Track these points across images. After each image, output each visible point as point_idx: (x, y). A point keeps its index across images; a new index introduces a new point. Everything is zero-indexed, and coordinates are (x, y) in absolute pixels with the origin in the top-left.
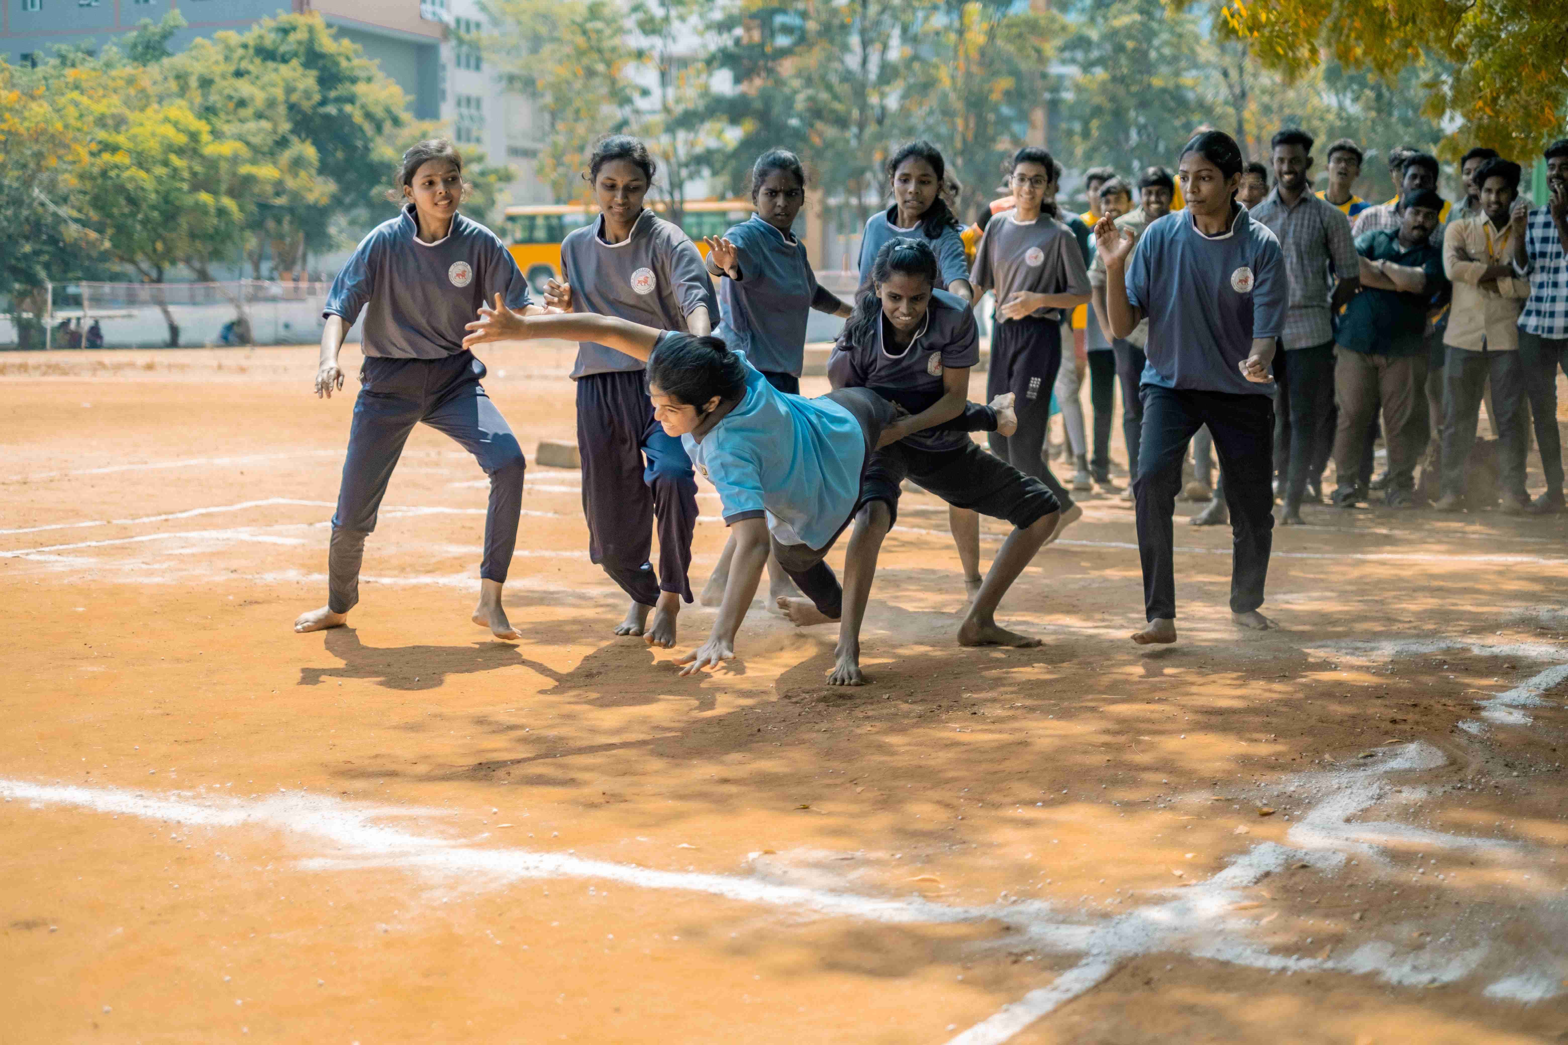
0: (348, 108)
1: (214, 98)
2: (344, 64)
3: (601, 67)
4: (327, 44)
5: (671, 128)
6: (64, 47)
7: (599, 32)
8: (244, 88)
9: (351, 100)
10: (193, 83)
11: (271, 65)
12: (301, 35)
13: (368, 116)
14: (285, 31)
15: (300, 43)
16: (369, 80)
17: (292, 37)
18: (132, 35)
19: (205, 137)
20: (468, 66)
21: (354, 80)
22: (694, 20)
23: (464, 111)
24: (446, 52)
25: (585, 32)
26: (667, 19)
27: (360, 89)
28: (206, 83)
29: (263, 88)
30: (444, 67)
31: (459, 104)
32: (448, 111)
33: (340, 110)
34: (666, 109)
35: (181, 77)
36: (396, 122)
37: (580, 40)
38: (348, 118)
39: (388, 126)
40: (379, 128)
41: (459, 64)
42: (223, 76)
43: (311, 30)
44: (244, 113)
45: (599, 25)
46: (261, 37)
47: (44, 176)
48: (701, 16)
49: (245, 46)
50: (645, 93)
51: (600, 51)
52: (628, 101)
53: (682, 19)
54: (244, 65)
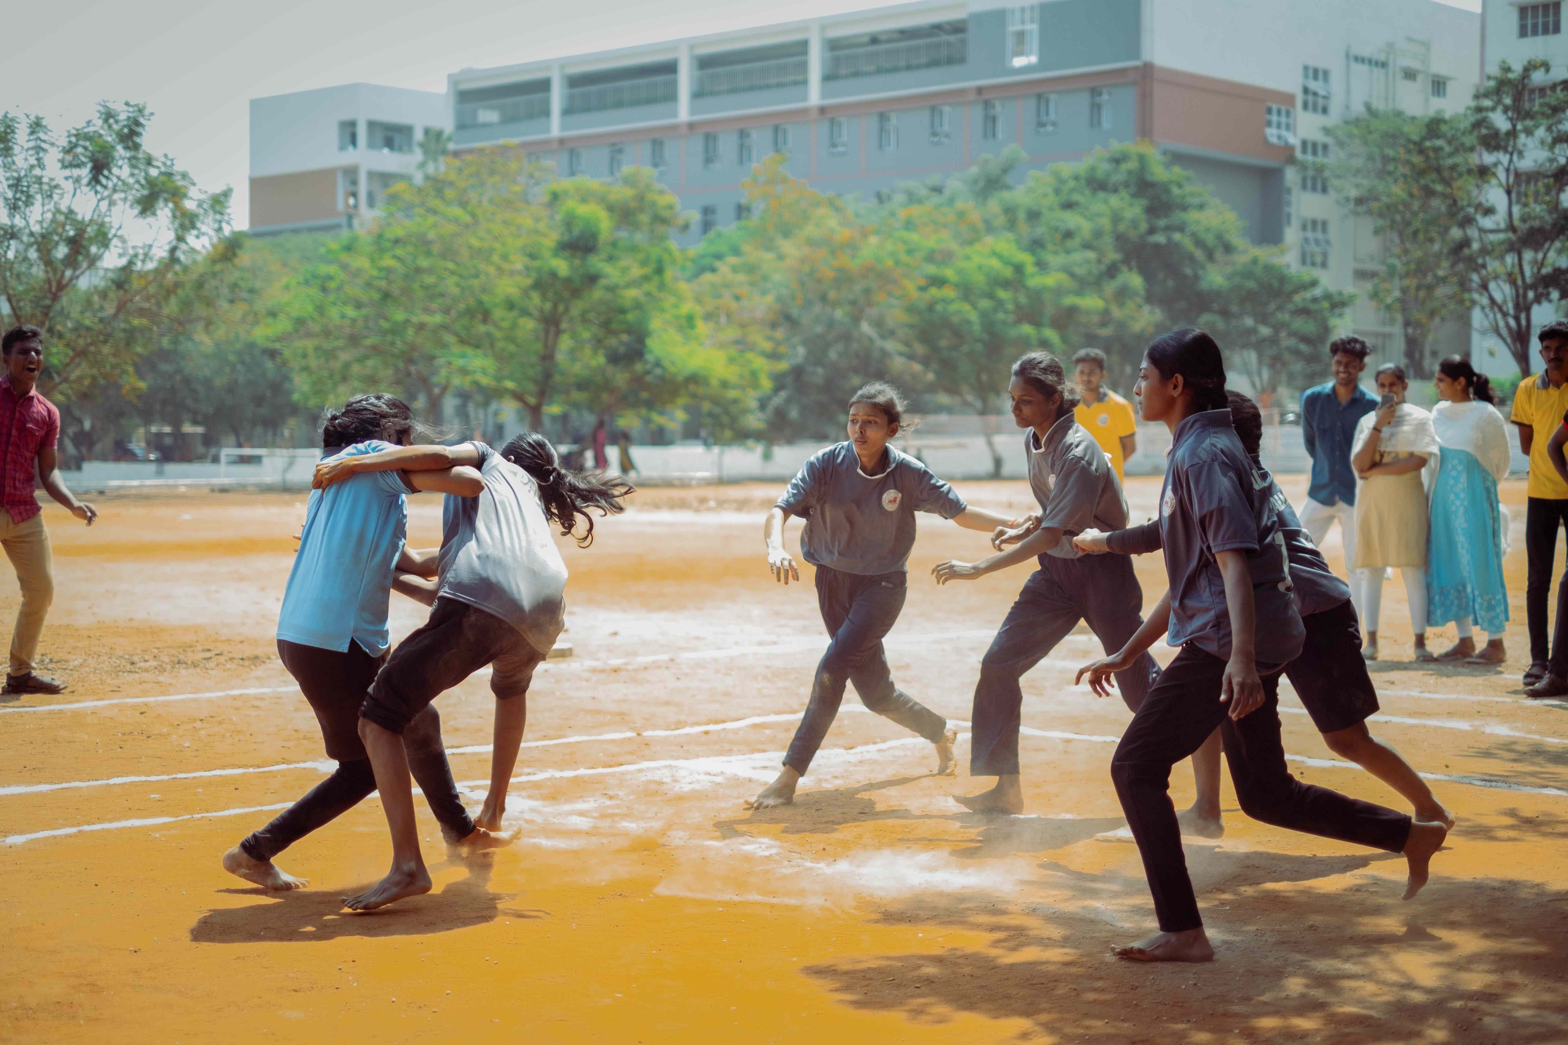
0: (1177, 236)
1: (1040, 231)
2: (1175, 191)
3: (1439, 188)
4: (1159, 172)
5: (1516, 247)
6: (911, 184)
7: (1437, 150)
8: (1072, 220)
9: (1181, 228)
10: (1021, 216)
11: (1101, 195)
12: (1132, 165)
13: (1199, 243)
14: (1117, 161)
15: (1130, 172)
16: (1201, 207)
17: (1125, 166)
18: (974, 170)
19: (1030, 269)
20: (1314, 189)
21: (1184, 208)
22: (1541, 132)
23: (1310, 234)
24: (1291, 176)
25: (1422, 151)
26: (1512, 134)
27: (1192, 216)
28: (1034, 216)
29: (1090, 218)
30: (1289, 191)
31: (1304, 228)
32: (1292, 235)
33: (1169, 240)
34: (1512, 228)
35: (1010, 211)
36: (1228, 248)
37: (1417, 159)
38: (1177, 246)
39: (1219, 255)
40: (1210, 256)
41: (1304, 187)
42: (1051, 209)
43: (1142, 159)
44: (1070, 243)
45: (1439, 143)
46: (1093, 169)
47: (872, 312)
48: (1549, 129)
49: (1076, 178)
50: (1489, 211)
51: (1438, 170)
52: (1468, 221)
53: (1529, 132)
54: (1076, 197)
